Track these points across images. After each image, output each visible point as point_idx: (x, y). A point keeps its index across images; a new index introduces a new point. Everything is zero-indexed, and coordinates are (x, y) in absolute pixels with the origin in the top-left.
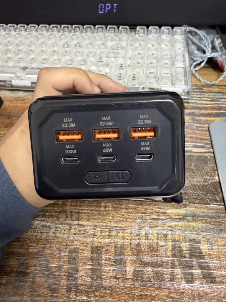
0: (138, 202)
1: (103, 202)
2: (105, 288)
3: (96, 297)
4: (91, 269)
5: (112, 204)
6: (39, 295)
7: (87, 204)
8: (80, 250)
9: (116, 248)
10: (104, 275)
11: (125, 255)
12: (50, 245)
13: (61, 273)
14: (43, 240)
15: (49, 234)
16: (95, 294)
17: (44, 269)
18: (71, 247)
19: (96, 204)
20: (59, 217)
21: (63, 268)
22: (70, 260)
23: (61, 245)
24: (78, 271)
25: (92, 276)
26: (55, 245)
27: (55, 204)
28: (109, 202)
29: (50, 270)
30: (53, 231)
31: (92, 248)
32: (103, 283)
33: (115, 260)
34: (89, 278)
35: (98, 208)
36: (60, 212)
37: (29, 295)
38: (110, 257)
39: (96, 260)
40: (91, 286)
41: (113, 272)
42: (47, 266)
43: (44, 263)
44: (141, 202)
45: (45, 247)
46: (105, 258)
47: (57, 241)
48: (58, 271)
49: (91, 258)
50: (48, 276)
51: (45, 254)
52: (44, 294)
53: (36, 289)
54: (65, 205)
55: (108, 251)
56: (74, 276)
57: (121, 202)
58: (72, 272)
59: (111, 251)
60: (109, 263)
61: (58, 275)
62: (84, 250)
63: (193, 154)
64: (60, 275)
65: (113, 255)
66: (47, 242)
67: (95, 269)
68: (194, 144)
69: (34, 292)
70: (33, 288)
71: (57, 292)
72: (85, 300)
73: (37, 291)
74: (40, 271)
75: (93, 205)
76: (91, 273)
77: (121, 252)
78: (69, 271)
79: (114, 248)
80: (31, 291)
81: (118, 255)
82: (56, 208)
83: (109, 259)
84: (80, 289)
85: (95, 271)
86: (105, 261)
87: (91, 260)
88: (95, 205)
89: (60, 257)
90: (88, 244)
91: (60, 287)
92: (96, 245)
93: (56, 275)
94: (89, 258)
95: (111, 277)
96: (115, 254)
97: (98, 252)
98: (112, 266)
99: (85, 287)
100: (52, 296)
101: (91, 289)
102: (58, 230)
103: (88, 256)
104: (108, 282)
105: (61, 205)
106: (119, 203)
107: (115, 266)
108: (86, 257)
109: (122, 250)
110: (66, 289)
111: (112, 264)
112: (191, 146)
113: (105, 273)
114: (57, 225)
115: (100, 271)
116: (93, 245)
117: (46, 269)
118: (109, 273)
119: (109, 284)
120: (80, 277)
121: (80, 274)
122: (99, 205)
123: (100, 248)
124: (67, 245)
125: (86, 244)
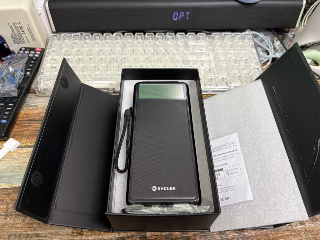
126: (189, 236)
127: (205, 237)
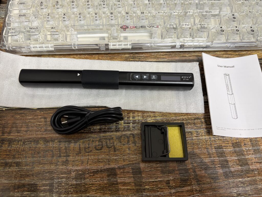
2: (253, 170)
3: (248, 177)
4: (238, 159)
6: (204, 184)
8: (223, 146)
9: (251, 141)
10: (249, 162)
11: (260, 146)
12: (198, 146)
13: (216, 165)
14: (189, 143)
15: (193, 138)
16: (247, 176)
17: (200, 165)
18: (215, 145)
20: (196, 124)
21: (215, 162)
22: (218, 155)
23: (206, 145)
24: (228, 162)
25: (240, 164)
26: (202, 146)
29: (205, 165)
30: (195, 135)
31: (233, 144)
32: (250, 168)
33: (253, 151)
34: (238, 166)
36: (195, 119)
37: (196, 184)
38: (249, 149)
39: (239, 152)
40: (242, 171)
41: (255, 159)
42: (201, 162)
43: (198, 160)
45: (194, 148)
46: (246, 150)
47: (201, 142)
48: (212, 165)
49: (235, 152)
50: (206, 169)
51: (196, 154)
52: (208, 182)
53: (200, 179)
55: (246, 144)
56: (227, 166)
58: (224, 164)
59: (249, 144)
60: (250, 153)
61: (213, 167)
62: (227, 146)
64: (215, 167)
65: (251, 147)
66: (193, 144)
67: (241, 159)
69: (199, 182)
70: (198, 179)
71: (218, 179)
72: (241, 181)
73: (201, 180)
74: (197, 166)
76: (239, 162)
77: (256, 144)
78: (221, 163)
79: (250, 142)
80: (197, 182)
81: (254, 146)
83: (249, 150)
84: (235, 175)
85: (241, 160)
86: (247, 152)
87: (235, 153)
89: (209, 154)
90: (228, 141)
91: (219, 175)
92: (235, 141)
93: (211, 167)
94: (233, 152)
95: (255, 162)
96: (252, 146)
97: (239, 146)
98: (253, 155)
99: (238, 172)
100: (215, 182)
101: (243, 173)
102: (199, 134)
103: (232, 150)
104: (254, 166)
107: (255, 154)
108: (230, 151)
109: (257, 142)
110: (224, 176)
111: (252, 154)
113: (249, 160)
114: (197, 130)
115: (246, 160)
116: (233, 142)
117: (202, 164)
118: (252, 160)
119: (255, 168)
120: (231, 166)
121: (230, 164)
123: (239, 143)
124: (211, 144)
125: (227, 141)
126: (188, 168)
127: (206, 170)
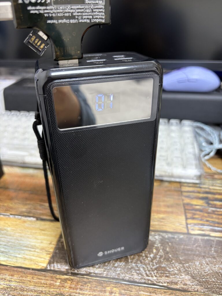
0: (151, 289)
1: (108, 287)
5: (119, 290)
7: (90, 287)
19: (101, 288)
27: (51, 285)
28: (115, 287)
35: (102, 293)
44: (154, 289)
54: (63, 286)
57: (130, 287)
63: (212, 238)
68: (211, 227)
75: (96, 289)
82: (52, 290)
88: (99, 289)
105: (59, 286)
106: (128, 289)
112: (208, 229)
122: (104, 289)
